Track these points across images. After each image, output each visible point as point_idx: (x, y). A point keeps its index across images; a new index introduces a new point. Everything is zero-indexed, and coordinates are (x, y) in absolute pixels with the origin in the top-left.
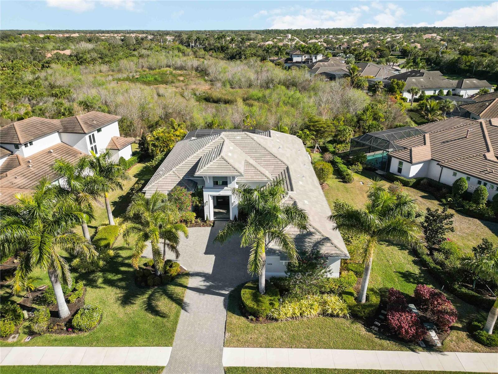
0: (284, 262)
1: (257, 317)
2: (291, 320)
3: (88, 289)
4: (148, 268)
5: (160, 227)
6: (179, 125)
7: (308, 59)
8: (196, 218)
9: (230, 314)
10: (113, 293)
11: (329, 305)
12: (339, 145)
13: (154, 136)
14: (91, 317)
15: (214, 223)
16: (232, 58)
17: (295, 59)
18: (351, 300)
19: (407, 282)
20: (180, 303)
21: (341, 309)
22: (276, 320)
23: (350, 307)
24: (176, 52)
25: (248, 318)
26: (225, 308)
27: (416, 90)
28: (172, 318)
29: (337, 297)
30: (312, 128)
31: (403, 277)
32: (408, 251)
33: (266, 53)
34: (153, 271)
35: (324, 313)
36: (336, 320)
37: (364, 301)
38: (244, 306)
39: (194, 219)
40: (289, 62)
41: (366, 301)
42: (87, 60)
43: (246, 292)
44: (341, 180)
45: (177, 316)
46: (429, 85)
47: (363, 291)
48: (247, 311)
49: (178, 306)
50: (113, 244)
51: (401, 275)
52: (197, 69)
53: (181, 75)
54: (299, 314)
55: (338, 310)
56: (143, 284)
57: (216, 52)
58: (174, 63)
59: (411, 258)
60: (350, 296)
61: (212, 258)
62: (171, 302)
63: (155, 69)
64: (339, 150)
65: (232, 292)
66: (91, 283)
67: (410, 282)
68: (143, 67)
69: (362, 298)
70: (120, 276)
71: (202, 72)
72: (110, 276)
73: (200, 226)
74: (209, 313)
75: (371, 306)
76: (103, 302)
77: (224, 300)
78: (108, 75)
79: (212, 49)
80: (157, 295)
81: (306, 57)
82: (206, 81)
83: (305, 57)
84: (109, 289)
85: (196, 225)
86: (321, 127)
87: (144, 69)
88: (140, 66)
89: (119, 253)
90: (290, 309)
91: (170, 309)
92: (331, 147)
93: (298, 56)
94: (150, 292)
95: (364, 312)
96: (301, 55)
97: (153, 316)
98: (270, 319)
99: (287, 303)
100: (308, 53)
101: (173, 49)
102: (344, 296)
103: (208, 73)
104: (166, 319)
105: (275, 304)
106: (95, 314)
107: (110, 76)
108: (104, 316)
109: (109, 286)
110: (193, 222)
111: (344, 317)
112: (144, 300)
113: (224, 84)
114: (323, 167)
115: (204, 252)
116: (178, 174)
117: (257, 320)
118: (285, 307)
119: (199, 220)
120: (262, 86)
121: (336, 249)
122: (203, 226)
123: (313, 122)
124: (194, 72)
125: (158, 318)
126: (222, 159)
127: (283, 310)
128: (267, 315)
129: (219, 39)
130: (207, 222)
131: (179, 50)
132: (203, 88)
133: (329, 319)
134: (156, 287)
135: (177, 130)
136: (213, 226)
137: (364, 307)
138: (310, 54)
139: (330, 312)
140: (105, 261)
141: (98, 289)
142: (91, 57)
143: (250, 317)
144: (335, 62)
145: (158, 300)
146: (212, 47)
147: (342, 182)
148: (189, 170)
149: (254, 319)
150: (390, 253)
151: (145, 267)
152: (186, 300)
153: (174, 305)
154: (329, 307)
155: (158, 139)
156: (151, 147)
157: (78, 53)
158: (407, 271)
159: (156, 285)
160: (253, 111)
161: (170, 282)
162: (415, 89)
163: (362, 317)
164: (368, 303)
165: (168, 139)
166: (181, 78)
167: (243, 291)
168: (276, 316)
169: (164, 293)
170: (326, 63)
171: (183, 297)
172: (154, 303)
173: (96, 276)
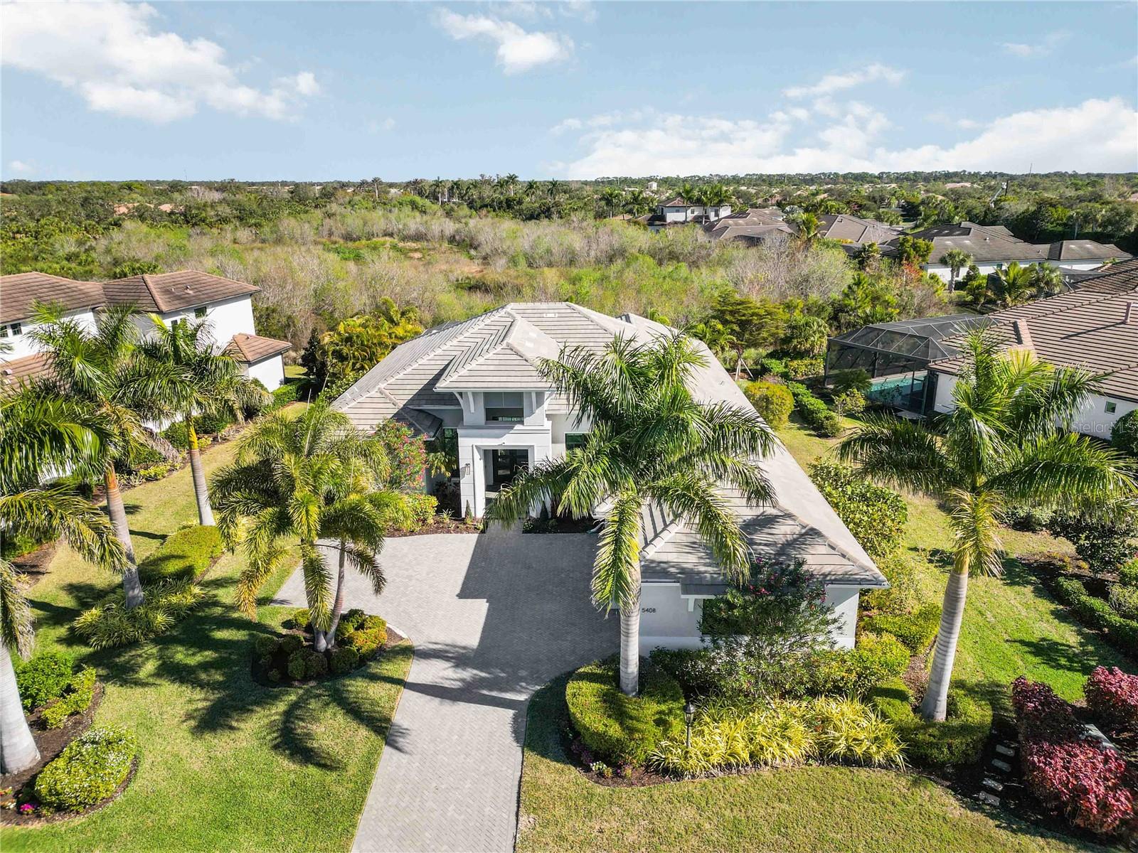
0: (692, 598)
1: (617, 767)
2: (721, 774)
3: (111, 689)
4: (295, 632)
5: (329, 499)
6: (403, 314)
7: (701, 217)
8: (439, 511)
9: (533, 757)
10: (183, 700)
11: (836, 728)
12: (796, 362)
13: (339, 334)
14: (100, 763)
15: (486, 525)
16: (532, 216)
17: (671, 217)
18: (904, 713)
19: (1052, 667)
20: (382, 728)
21: (876, 738)
22: (677, 774)
23: (903, 732)
24: (407, 209)
25: (588, 769)
26: (517, 740)
27: (961, 257)
28: (352, 770)
29: (858, 706)
30: (728, 317)
31: (1036, 654)
32: (1030, 588)
33: (607, 204)
34: (306, 640)
35: (824, 754)
36: (863, 774)
37: (941, 716)
38: (577, 734)
39: (432, 512)
40: (657, 223)
41: (949, 713)
42: (207, 221)
43: (580, 688)
44: (813, 432)
45: (370, 764)
46: (984, 253)
47: (939, 682)
48: (585, 748)
49: (373, 736)
50: (203, 574)
51: (1027, 649)
52: (452, 240)
53: (416, 250)
54: (746, 755)
55: (866, 743)
56: (275, 674)
57: (494, 211)
58: (401, 227)
59: (1046, 606)
60: (897, 702)
61: (480, 607)
62: (354, 725)
63: (359, 239)
64: (796, 372)
65: (538, 694)
66: (122, 674)
67: (1059, 667)
68: (331, 234)
69: (935, 707)
70: (209, 655)
71: (464, 244)
72: (181, 655)
73: (449, 532)
74: (468, 755)
75: (965, 729)
76: (147, 725)
77: (515, 719)
78: (252, 249)
79: (486, 206)
80: (313, 704)
81: (696, 213)
82: (471, 258)
83: (693, 212)
84: (169, 689)
85: (438, 528)
86: (753, 315)
87: (333, 238)
88: (326, 233)
89: (215, 596)
90: (717, 738)
91: (350, 743)
92: (777, 366)
93: (677, 209)
94: (293, 698)
95: (950, 747)
96: (685, 209)
97: (292, 766)
98: (656, 772)
99: (707, 724)
100: (699, 202)
101: (401, 204)
102: (879, 700)
103: (476, 243)
104: (334, 775)
105: (671, 725)
106: (112, 756)
107: (255, 250)
108: (145, 765)
109: (173, 681)
110: (430, 521)
111: (889, 764)
112: (273, 718)
113: (513, 261)
114: (769, 393)
115: (458, 591)
116: (392, 397)
117: (617, 775)
118: (701, 733)
119: (445, 516)
120: (598, 261)
121: (845, 561)
122: (457, 530)
123: (732, 305)
124: (446, 245)
125: (312, 770)
126: (510, 352)
127: (697, 745)
128: (648, 760)
129: (501, 186)
130: (468, 521)
131: (414, 206)
132: (466, 269)
133: (839, 774)
134: (312, 684)
135: (397, 324)
136: (483, 532)
137: (946, 730)
138: (704, 204)
139: (841, 748)
140: (171, 614)
141: (139, 690)
142: (217, 215)
143: (595, 766)
144: (761, 218)
145: (316, 720)
146: (487, 201)
147: (815, 436)
148: (420, 387)
149: (608, 771)
150: (982, 594)
151: (284, 632)
152: (397, 718)
153: (363, 732)
154: (837, 734)
155: (349, 340)
156: (330, 360)
157: (189, 208)
158: (1043, 639)
159: (311, 678)
160: (584, 291)
161: (356, 668)
162: (959, 254)
163: (944, 764)
164: (955, 722)
165: (375, 341)
166: (417, 255)
167: (571, 688)
168: (674, 759)
169: (335, 700)
170: (741, 221)
171: (392, 709)
172: (300, 727)
173: (140, 656)
